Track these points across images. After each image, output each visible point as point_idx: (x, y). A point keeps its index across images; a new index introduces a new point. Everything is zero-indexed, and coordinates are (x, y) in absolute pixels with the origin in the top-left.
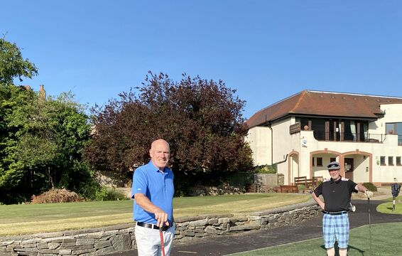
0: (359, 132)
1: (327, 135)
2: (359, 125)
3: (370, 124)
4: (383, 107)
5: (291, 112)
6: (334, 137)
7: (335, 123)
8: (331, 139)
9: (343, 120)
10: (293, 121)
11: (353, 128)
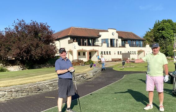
0: (93, 42)
1: (82, 44)
3: (96, 40)
4: (100, 33)
5: (69, 35)
6: (84, 44)
7: (84, 39)
8: (83, 45)
9: (87, 38)
10: (69, 39)
11: (90, 41)
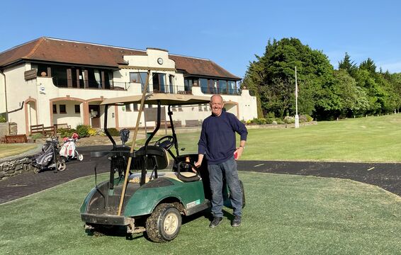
0: (103, 80)
1: (70, 82)
2: (103, 73)
3: (115, 73)
4: (126, 58)
5: (26, 57)
7: (78, 71)
10: (28, 67)
11: (97, 76)
